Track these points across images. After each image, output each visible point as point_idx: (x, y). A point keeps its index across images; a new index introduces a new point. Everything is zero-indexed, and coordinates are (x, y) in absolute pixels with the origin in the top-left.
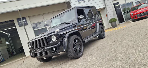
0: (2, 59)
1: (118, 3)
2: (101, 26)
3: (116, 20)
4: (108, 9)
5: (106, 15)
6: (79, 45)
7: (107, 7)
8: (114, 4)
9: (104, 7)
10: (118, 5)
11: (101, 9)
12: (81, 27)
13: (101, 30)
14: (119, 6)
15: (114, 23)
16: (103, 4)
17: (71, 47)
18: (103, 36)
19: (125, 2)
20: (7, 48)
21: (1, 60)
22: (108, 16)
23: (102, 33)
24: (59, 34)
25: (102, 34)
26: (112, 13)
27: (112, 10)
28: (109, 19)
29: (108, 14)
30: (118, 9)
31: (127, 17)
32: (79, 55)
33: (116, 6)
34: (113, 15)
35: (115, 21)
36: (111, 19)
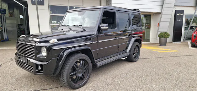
0: (6, 38)
1: (182, 12)
2: (137, 43)
3: (168, 36)
4: (163, 16)
5: (158, 23)
6: (84, 70)
7: (164, 13)
8: (176, 11)
9: (159, 11)
10: (182, 14)
11: (153, 13)
12: (99, 41)
13: (134, 50)
14: (182, 17)
15: (163, 40)
16: (159, 7)
17: (66, 72)
18: (134, 59)
19: (194, 13)
20: (19, 24)
21: (4, 39)
22: (160, 26)
23: (134, 54)
24: (53, 47)
25: (134, 56)
26: (168, 23)
27: (169, 20)
28: (159, 30)
29: (161, 23)
30: (179, 20)
31: (188, 35)
32: (77, 85)
33: (178, 15)
34: (167, 26)
35: (166, 38)
36: (162, 33)
